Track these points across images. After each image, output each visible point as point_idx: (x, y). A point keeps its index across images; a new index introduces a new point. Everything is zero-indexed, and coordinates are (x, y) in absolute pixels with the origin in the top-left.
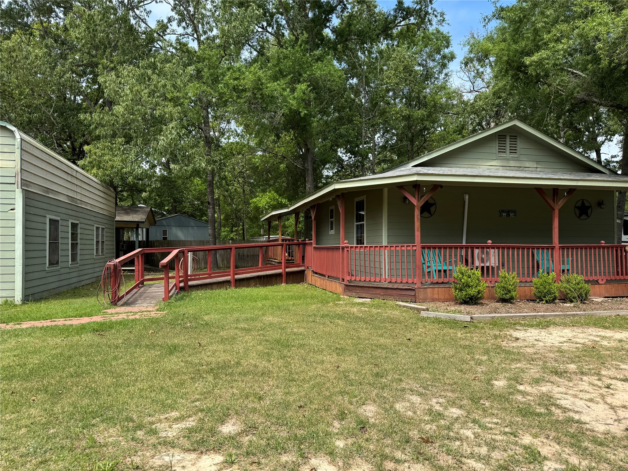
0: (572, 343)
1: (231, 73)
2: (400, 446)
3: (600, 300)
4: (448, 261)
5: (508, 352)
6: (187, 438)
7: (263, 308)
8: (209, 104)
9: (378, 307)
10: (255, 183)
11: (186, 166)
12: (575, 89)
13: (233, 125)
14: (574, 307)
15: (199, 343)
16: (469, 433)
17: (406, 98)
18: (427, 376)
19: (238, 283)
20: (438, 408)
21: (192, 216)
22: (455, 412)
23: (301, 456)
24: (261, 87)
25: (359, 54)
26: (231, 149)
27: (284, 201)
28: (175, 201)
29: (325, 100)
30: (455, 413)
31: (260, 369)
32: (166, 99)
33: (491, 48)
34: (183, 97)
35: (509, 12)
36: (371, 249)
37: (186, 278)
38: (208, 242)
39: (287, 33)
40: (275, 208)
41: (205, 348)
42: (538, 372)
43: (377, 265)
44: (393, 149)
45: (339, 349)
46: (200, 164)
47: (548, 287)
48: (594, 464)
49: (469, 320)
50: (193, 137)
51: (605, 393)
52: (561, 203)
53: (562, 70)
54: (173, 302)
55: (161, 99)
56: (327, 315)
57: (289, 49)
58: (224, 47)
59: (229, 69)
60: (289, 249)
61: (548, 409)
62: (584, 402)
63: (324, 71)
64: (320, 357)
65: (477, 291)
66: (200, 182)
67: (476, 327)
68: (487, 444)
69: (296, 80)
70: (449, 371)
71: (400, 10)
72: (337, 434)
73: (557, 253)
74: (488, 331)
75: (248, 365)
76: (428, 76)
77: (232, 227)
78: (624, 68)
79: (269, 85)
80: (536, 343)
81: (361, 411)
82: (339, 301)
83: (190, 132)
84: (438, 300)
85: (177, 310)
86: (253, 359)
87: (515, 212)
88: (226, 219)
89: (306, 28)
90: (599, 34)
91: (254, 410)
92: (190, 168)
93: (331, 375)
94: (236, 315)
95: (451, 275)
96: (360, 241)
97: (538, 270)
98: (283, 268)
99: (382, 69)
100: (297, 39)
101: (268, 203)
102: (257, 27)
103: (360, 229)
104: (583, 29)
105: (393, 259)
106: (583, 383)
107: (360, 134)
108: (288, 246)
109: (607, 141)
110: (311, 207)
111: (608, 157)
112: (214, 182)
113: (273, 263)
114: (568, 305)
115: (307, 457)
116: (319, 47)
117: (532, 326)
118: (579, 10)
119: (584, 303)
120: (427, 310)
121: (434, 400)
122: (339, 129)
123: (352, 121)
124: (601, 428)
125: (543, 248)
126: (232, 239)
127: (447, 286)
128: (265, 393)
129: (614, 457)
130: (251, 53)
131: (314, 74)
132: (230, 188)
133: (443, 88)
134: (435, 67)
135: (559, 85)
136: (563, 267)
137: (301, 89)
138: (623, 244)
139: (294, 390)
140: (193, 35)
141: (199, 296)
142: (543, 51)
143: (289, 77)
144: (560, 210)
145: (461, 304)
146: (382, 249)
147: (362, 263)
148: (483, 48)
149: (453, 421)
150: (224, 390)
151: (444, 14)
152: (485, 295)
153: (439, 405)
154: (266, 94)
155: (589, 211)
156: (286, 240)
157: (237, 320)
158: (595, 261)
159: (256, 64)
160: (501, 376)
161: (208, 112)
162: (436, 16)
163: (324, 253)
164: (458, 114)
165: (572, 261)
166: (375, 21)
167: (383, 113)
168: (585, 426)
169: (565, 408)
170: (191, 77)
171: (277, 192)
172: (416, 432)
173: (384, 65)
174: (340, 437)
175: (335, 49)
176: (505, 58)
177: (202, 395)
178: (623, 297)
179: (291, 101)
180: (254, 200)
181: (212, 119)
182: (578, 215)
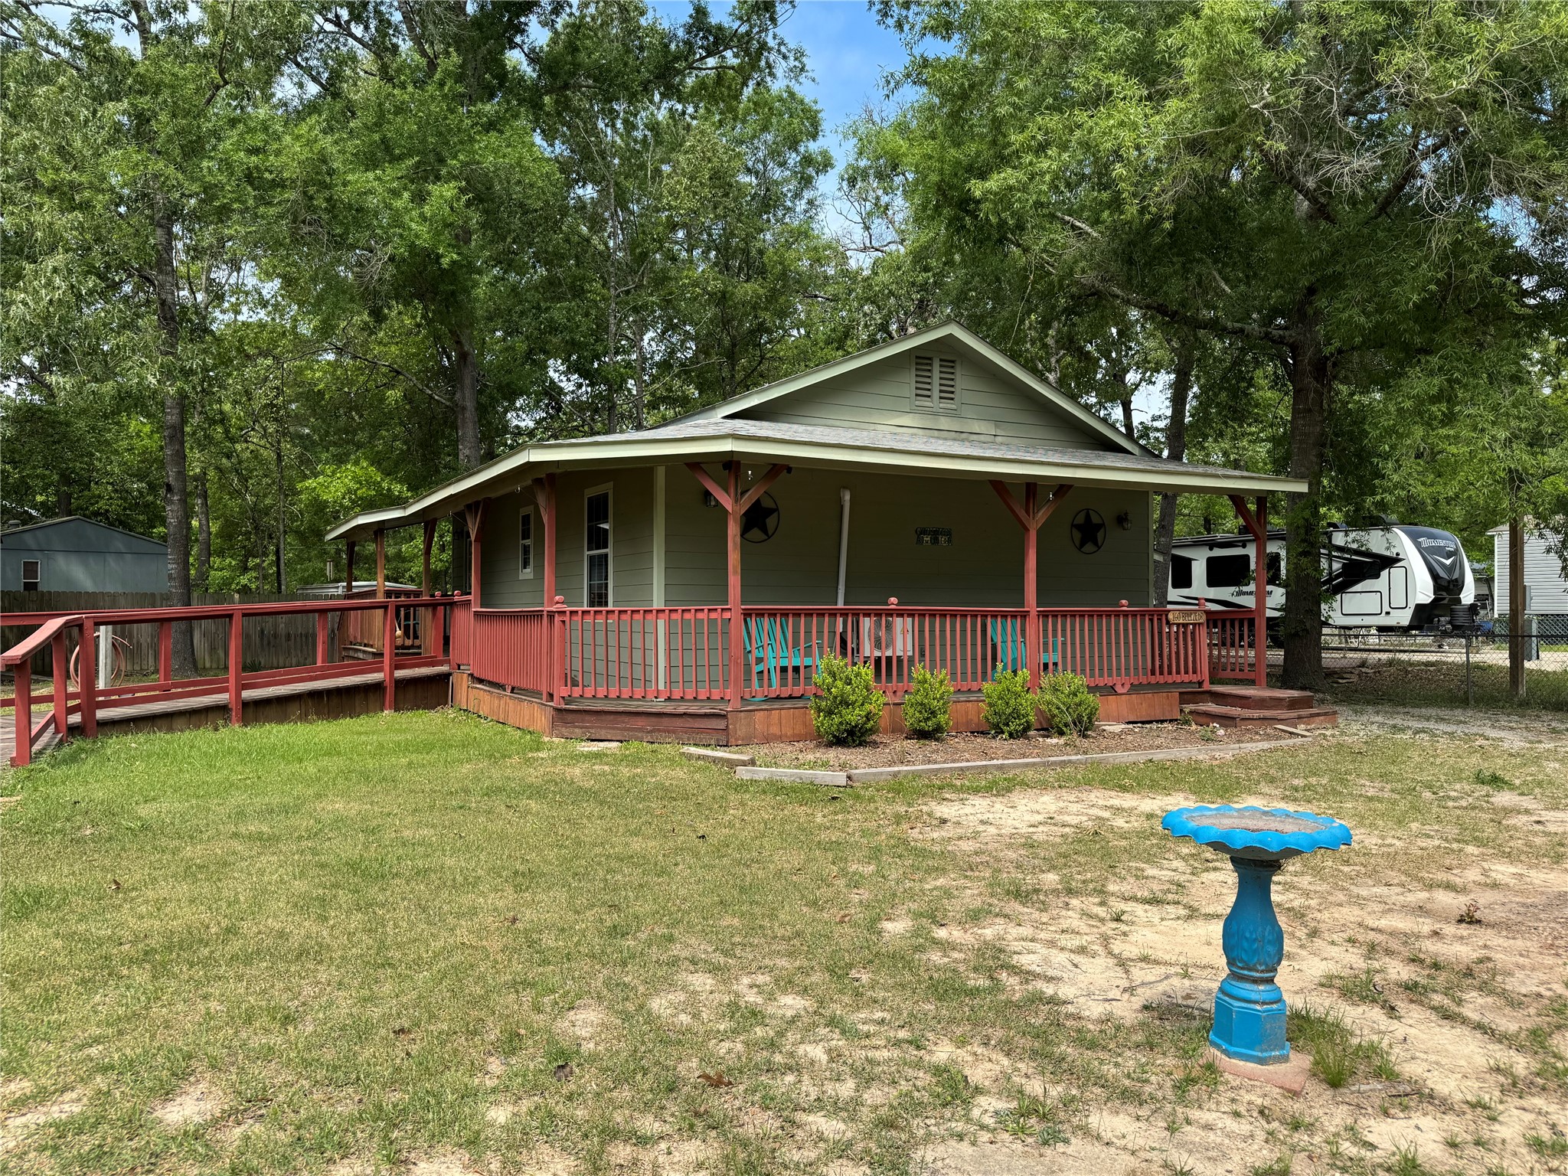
0: (1055, 825)
1: (241, 135)
2: (653, 1101)
3: (1117, 728)
4: (802, 645)
5: (922, 853)
6: (48, 1153)
7: (319, 779)
8: (175, 213)
9: (636, 760)
10: (316, 437)
11: (97, 381)
12: (1076, 262)
13: (249, 275)
14: (1066, 744)
15: (115, 882)
16: (817, 1052)
17: (717, 249)
18: (736, 922)
19: (251, 710)
20: (752, 999)
21: (122, 523)
22: (791, 1003)
23: (389, 1161)
24: (328, 180)
25: (601, 125)
26: (241, 340)
27: (397, 488)
28: (66, 479)
29: (509, 232)
30: (791, 1006)
31: (295, 942)
32: (35, 186)
33: (903, 149)
34: (91, 186)
35: (939, 71)
36: (624, 617)
37: (90, 700)
38: (166, 599)
39: (405, 45)
40: (370, 506)
41: (134, 894)
42: (981, 894)
43: (638, 657)
44: (686, 371)
45: (523, 875)
46: (142, 378)
47: (1012, 702)
48: (1074, 1092)
49: (843, 781)
50: (126, 299)
51: (1110, 932)
52: (1042, 516)
53: (1052, 217)
54: (42, 770)
55: (21, 184)
56: (500, 790)
57: (410, 89)
58: (223, 60)
59: (233, 122)
60: (407, 618)
61: (992, 978)
62: (1067, 954)
63: (504, 156)
64: (467, 900)
65: (863, 713)
66: (147, 429)
67: (858, 797)
68: (856, 1073)
69: (428, 171)
70: (787, 908)
71: (700, 29)
72: (494, 1090)
73: (1033, 626)
74: (882, 806)
75: (259, 933)
76: (769, 201)
77: (246, 557)
78: (1167, 225)
79: (350, 177)
80: (981, 828)
81: (561, 1025)
82: (538, 750)
83: (116, 286)
84: (780, 738)
85: (54, 792)
86: (275, 916)
87: (948, 533)
88: (228, 533)
89: (458, 42)
90: (1120, 147)
91: (268, 1054)
92: (109, 387)
93: (494, 944)
94: (237, 799)
95: (808, 678)
96: (598, 598)
97: (994, 667)
98: (387, 668)
99: (657, 172)
100: (432, 65)
101: (349, 491)
102: (319, 19)
103: (599, 565)
104: (1090, 132)
105: (677, 643)
106: (1070, 913)
107: (602, 326)
108: (404, 610)
109: (1144, 384)
110: (469, 507)
111: (1146, 419)
112: (188, 429)
113: (361, 656)
114: (1054, 741)
115: (405, 1162)
116: (492, 96)
117: (976, 791)
118: (1083, 88)
119: (1085, 736)
120: (752, 762)
121: (746, 980)
122: (548, 309)
123: (583, 291)
124: (1095, 1010)
125: (1004, 616)
126: (245, 591)
127: (800, 704)
128: (304, 1004)
129: (1113, 1071)
130: (301, 85)
131: (478, 163)
132: (238, 447)
133: (803, 233)
134: (786, 181)
135: (1045, 251)
136: (1044, 658)
137: (442, 196)
138: (1169, 607)
139: (387, 988)
140: (126, 16)
141: (130, 749)
142: (1009, 170)
143: (410, 162)
144: (1039, 532)
145: (830, 745)
146: (649, 617)
147: (601, 652)
148: (887, 148)
149: (784, 1026)
150: (180, 1007)
151: (802, 55)
152: (882, 724)
153: (755, 990)
154: (342, 202)
155: (1100, 535)
156: (398, 593)
157: (237, 814)
158: (1109, 643)
159: (315, 117)
160: (901, 910)
161: (170, 233)
162: (785, 57)
163: (504, 628)
164: (835, 299)
165: (1064, 643)
166: (641, 49)
167: (661, 280)
168: (1063, 1009)
169: (1028, 972)
170: (117, 131)
171: (376, 461)
172: (694, 1063)
173: (662, 161)
174: (501, 1097)
175: (536, 106)
176: (934, 178)
177: (108, 1025)
178: (1162, 722)
179: (413, 225)
180: (310, 483)
181: (187, 253)
182: (1078, 543)
